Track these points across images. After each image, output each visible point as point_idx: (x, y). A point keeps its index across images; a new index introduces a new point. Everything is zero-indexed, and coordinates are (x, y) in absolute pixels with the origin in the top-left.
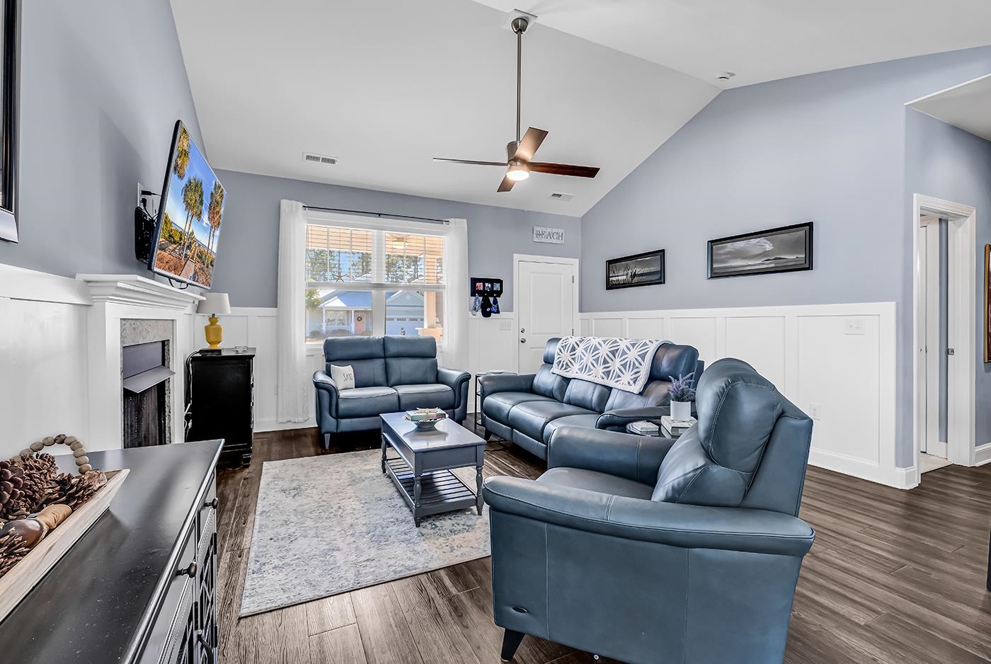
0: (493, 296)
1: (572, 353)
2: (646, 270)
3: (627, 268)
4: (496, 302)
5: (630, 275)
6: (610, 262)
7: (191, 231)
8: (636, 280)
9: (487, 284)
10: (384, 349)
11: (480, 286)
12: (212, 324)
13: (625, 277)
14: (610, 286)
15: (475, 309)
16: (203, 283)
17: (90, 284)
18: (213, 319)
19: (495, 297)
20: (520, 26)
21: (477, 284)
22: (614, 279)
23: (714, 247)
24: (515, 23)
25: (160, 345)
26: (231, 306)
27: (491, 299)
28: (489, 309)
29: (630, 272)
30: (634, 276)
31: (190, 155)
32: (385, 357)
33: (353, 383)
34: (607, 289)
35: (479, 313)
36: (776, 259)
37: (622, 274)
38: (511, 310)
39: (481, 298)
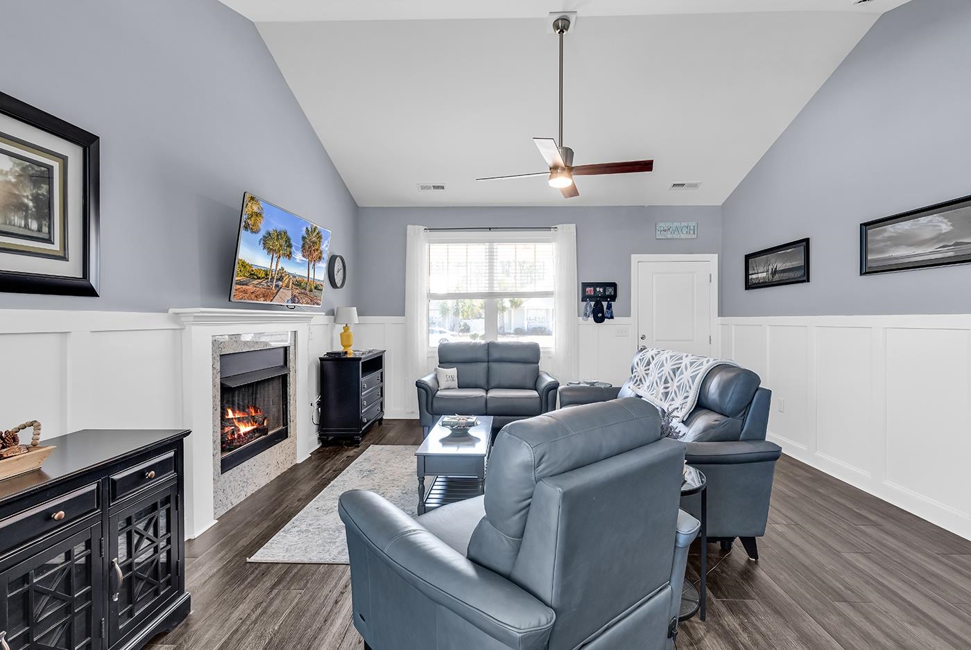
0: (607, 301)
1: (647, 368)
2: (788, 265)
3: (767, 263)
4: (609, 307)
5: (770, 271)
6: (748, 257)
7: (279, 267)
8: (777, 277)
9: (598, 289)
10: (488, 354)
11: (590, 290)
12: (345, 331)
13: (765, 274)
14: (749, 286)
15: (585, 315)
16: (307, 303)
17: (180, 315)
18: (346, 328)
19: (608, 302)
20: (562, 25)
21: (587, 289)
22: (754, 276)
23: (869, 231)
24: (556, 26)
25: (282, 350)
26: (358, 316)
27: (605, 304)
28: (600, 315)
29: (770, 268)
30: (775, 272)
31: (263, 215)
32: (488, 362)
33: (455, 384)
34: (746, 289)
35: (591, 319)
36: (957, 244)
37: (762, 270)
38: (628, 315)
39: (593, 303)
